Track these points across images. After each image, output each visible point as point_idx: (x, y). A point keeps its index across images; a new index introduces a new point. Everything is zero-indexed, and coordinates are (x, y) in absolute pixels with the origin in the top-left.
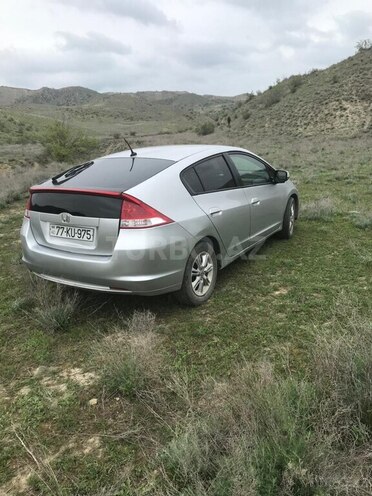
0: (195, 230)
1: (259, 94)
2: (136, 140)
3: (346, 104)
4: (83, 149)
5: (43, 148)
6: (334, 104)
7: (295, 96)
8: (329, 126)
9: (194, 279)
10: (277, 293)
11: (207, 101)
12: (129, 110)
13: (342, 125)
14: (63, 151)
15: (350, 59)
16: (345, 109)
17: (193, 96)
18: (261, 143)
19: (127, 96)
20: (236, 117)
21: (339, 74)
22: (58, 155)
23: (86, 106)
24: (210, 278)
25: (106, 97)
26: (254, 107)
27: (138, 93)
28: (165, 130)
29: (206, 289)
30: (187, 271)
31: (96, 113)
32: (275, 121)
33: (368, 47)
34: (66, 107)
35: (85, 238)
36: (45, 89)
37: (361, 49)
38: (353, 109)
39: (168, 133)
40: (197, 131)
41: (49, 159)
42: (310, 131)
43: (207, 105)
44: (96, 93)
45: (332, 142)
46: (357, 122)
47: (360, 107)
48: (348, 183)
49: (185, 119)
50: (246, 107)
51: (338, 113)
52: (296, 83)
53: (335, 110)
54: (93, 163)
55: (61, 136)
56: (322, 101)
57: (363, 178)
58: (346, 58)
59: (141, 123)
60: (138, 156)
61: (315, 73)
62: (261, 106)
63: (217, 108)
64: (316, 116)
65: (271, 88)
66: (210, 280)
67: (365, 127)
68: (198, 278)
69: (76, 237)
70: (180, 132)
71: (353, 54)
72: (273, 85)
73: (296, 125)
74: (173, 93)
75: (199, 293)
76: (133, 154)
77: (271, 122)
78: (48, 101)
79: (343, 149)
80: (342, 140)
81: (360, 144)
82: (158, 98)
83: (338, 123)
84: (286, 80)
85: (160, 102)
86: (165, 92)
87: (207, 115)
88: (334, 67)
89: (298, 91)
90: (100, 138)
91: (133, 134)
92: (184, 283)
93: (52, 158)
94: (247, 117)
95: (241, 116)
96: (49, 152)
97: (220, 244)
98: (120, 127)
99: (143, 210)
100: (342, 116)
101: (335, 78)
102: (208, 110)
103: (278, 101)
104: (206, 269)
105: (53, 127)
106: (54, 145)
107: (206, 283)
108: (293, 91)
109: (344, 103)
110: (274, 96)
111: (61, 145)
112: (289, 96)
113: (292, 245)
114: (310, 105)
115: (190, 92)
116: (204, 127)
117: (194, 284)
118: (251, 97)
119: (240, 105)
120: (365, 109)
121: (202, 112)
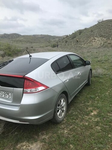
0: (59, 90)
1: (70, 35)
2: (33, 49)
3: (96, 38)
4: (17, 52)
5: (4, 52)
6: (92, 38)
7: (80, 36)
8: (91, 44)
9: (58, 111)
10: (93, 114)
11: (54, 37)
12: (31, 40)
13: (95, 44)
14: (10, 53)
15: (96, 25)
16: (96, 39)
17: (50, 36)
18: (71, 50)
19: (30, 36)
20: (63, 42)
21: (93, 29)
22: (8, 54)
23: (17, 39)
24: (64, 109)
25: (24, 36)
26: (68, 39)
27: (33, 35)
28: (42, 46)
29: (63, 114)
30: (55, 109)
31: (21, 41)
32: (75, 43)
33: (101, 22)
34: (11, 39)
35: (7, 97)
36: (5, 34)
37: (99, 22)
38: (98, 39)
39: (43, 47)
40: (51, 46)
41: (5, 55)
42: (85, 46)
43: (54, 38)
44: (20, 35)
45: (93, 49)
46: (99, 43)
47: (100, 39)
48: (103, 63)
49: (48, 43)
50: (66, 39)
51: (94, 40)
52: (80, 32)
53: (92, 40)
54: (13, 60)
55: (9, 48)
56: (89, 37)
57: (107, 61)
58: (94, 25)
59: (34, 44)
60: (32, 57)
61: (86, 29)
62: (70, 39)
63: (57, 39)
64: (87, 41)
65: (73, 33)
66: (64, 110)
67: (102, 45)
68: (60, 111)
69: (3, 96)
70: (47, 47)
71: (96, 24)
72: (74, 33)
73: (81, 44)
74: (44, 35)
75: (60, 117)
76: (30, 56)
77: (74, 43)
78: (6, 37)
79: (97, 51)
80: (95, 48)
81: (101, 50)
82: (39, 37)
83: (93, 43)
84: (77, 31)
85: (40, 38)
86: (41, 35)
87: (54, 41)
88: (91, 27)
89: (81, 34)
90: (22, 49)
91: (32, 47)
92: (54, 115)
93: (6, 55)
94: (66, 42)
95: (65, 42)
96: (5, 53)
97: (68, 93)
98: (28, 45)
99: (35, 84)
100: (95, 41)
101: (92, 30)
102: (55, 40)
103: (75, 37)
104: (63, 106)
105: (7, 45)
106: (7, 51)
107: (63, 111)
108: (80, 34)
109: (95, 37)
110: (74, 36)
111: (9, 51)
112: (79, 36)
113: (92, 88)
114: (85, 38)
115: (49, 35)
116: (53, 45)
117: (58, 114)
118: (67, 36)
119: (64, 38)
120: (101, 39)
121: (53, 41)
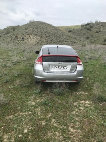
6: (27, 36)
7: (15, 32)
8: (27, 41)
13: (31, 41)
16: (31, 37)
32: (11, 39)
33: (32, 22)
35: (65, 68)
37: (30, 22)
38: (33, 37)
42: (22, 42)
46: (35, 41)
52: (13, 28)
56: (24, 34)
61: (19, 26)
62: (3, 34)
65: (5, 28)
67: (37, 42)
76: (58, 46)
77: (9, 39)
83: (29, 40)
100: (30, 39)
101: (26, 28)
109: (30, 35)
110: (7, 31)
112: (13, 32)
114: (21, 35)
120: (36, 37)
